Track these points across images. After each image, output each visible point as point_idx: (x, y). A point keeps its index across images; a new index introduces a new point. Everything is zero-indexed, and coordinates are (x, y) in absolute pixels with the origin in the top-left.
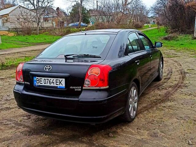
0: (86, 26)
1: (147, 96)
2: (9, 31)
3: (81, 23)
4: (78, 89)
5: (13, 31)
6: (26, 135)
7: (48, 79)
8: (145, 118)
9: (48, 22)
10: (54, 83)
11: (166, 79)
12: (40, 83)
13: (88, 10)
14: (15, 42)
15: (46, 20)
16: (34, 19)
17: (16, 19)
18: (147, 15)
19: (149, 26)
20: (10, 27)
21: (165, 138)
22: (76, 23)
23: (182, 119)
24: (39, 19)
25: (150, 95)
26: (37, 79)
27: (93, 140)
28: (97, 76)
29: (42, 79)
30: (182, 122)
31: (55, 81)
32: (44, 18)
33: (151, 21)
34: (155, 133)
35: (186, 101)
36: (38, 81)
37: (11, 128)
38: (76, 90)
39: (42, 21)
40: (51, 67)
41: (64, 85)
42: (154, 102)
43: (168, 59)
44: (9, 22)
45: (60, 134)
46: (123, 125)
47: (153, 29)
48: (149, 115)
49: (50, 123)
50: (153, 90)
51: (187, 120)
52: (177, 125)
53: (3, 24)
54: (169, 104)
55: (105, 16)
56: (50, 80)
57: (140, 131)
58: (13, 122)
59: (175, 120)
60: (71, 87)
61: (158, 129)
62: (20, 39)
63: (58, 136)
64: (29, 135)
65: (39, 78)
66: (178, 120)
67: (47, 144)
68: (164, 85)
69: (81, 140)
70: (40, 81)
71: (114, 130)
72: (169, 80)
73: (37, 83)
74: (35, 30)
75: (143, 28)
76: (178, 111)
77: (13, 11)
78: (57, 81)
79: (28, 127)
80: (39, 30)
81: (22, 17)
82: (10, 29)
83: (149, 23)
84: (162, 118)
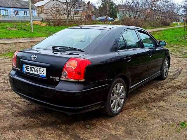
0: (113, 21)
1: (142, 94)
2: (42, 21)
3: (108, 17)
4: (56, 79)
5: (46, 22)
6: (14, 116)
7: (33, 68)
8: (129, 114)
9: (78, 15)
10: (37, 71)
11: (170, 79)
12: (27, 70)
13: (117, 5)
14: (45, 32)
15: (76, 13)
16: (65, 12)
17: (49, 11)
18: (178, 12)
19: (178, 23)
20: (43, 18)
21: (139, 136)
22: (103, 17)
23: (166, 120)
24: (69, 12)
25: (146, 93)
26: (25, 66)
27: (70, 129)
28: (74, 68)
29: (29, 67)
30: (164, 124)
31: (38, 70)
32: (74, 11)
33: (182, 18)
34: (131, 131)
35: (179, 103)
36: (26, 68)
37: (6, 108)
38: (55, 80)
39: (72, 13)
40: (36, 56)
41: (45, 75)
42: (146, 101)
43: (183, 59)
44: (43, 13)
45: (43, 119)
46: (104, 119)
47: (181, 27)
48: (135, 112)
49: (40, 108)
50: (151, 89)
51: (171, 122)
52: (157, 126)
53: (38, 15)
54: (161, 104)
55: (132, 12)
56: (35, 68)
57: (118, 126)
58: (10, 103)
59: (159, 120)
60: (51, 77)
61: (137, 127)
62: (50, 30)
63: (41, 120)
64: (17, 116)
65: (27, 65)
66: (161, 122)
67: (28, 126)
68: (164, 85)
69: (59, 127)
70: (28, 68)
71: (93, 122)
72: (173, 81)
73: (25, 70)
74: (65, 22)
75: (171, 25)
76: (165, 113)
77: (47, 3)
78: (40, 70)
79: (20, 108)
80: (69, 22)
81: (54, 9)
82: (44, 20)
83: (179, 21)
84: (146, 117)
